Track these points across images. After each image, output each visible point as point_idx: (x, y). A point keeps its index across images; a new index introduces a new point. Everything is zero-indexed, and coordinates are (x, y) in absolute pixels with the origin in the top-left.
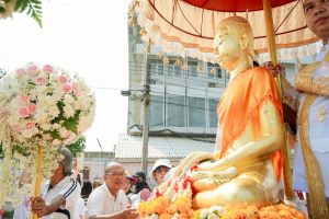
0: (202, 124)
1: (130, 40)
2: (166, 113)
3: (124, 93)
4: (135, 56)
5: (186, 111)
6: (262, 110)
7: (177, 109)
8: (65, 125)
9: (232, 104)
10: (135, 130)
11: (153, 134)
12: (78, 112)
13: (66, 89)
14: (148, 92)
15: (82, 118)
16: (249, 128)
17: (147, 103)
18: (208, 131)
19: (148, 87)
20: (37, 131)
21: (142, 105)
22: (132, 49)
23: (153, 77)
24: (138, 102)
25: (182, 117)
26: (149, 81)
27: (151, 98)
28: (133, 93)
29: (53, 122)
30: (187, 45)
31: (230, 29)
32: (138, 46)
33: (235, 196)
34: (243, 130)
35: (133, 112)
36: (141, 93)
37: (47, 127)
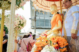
0: (48, 26)
1: (31, 6)
2: (40, 23)
3: (30, 19)
4: (32, 10)
5: (44, 23)
6: (58, 22)
7: (42, 22)
8: (21, 25)
9: (53, 21)
10: (33, 27)
11: (37, 28)
12: (23, 23)
13: (21, 19)
14: (35, 18)
15: (24, 24)
16: (56, 25)
17: (35, 21)
18: (50, 27)
19: (35, 17)
20: (16, 27)
21: (34, 21)
22: (31, 8)
23: (36, 15)
24: (33, 21)
25: (44, 24)
26: (36, 16)
27: (36, 20)
28: (32, 19)
29: (19, 25)
30: (44, 9)
31: (53, 7)
32: (33, 7)
33: (53, 35)
34: (55, 25)
35: (32, 23)
36: (34, 19)
37: (18, 26)
